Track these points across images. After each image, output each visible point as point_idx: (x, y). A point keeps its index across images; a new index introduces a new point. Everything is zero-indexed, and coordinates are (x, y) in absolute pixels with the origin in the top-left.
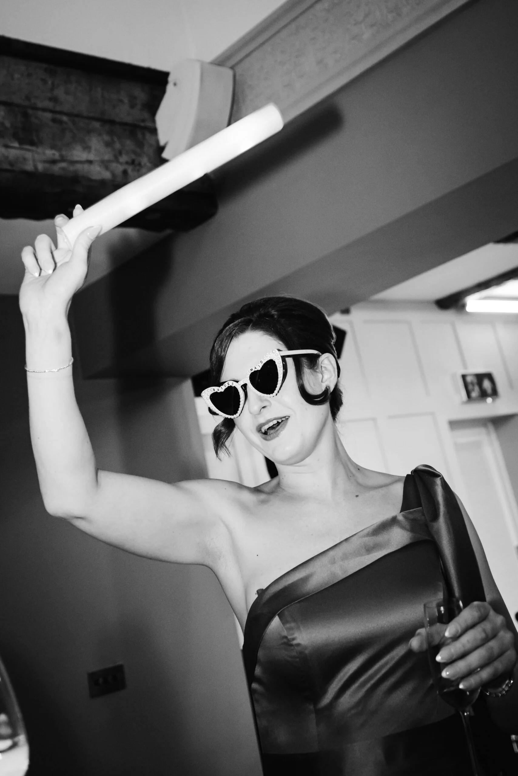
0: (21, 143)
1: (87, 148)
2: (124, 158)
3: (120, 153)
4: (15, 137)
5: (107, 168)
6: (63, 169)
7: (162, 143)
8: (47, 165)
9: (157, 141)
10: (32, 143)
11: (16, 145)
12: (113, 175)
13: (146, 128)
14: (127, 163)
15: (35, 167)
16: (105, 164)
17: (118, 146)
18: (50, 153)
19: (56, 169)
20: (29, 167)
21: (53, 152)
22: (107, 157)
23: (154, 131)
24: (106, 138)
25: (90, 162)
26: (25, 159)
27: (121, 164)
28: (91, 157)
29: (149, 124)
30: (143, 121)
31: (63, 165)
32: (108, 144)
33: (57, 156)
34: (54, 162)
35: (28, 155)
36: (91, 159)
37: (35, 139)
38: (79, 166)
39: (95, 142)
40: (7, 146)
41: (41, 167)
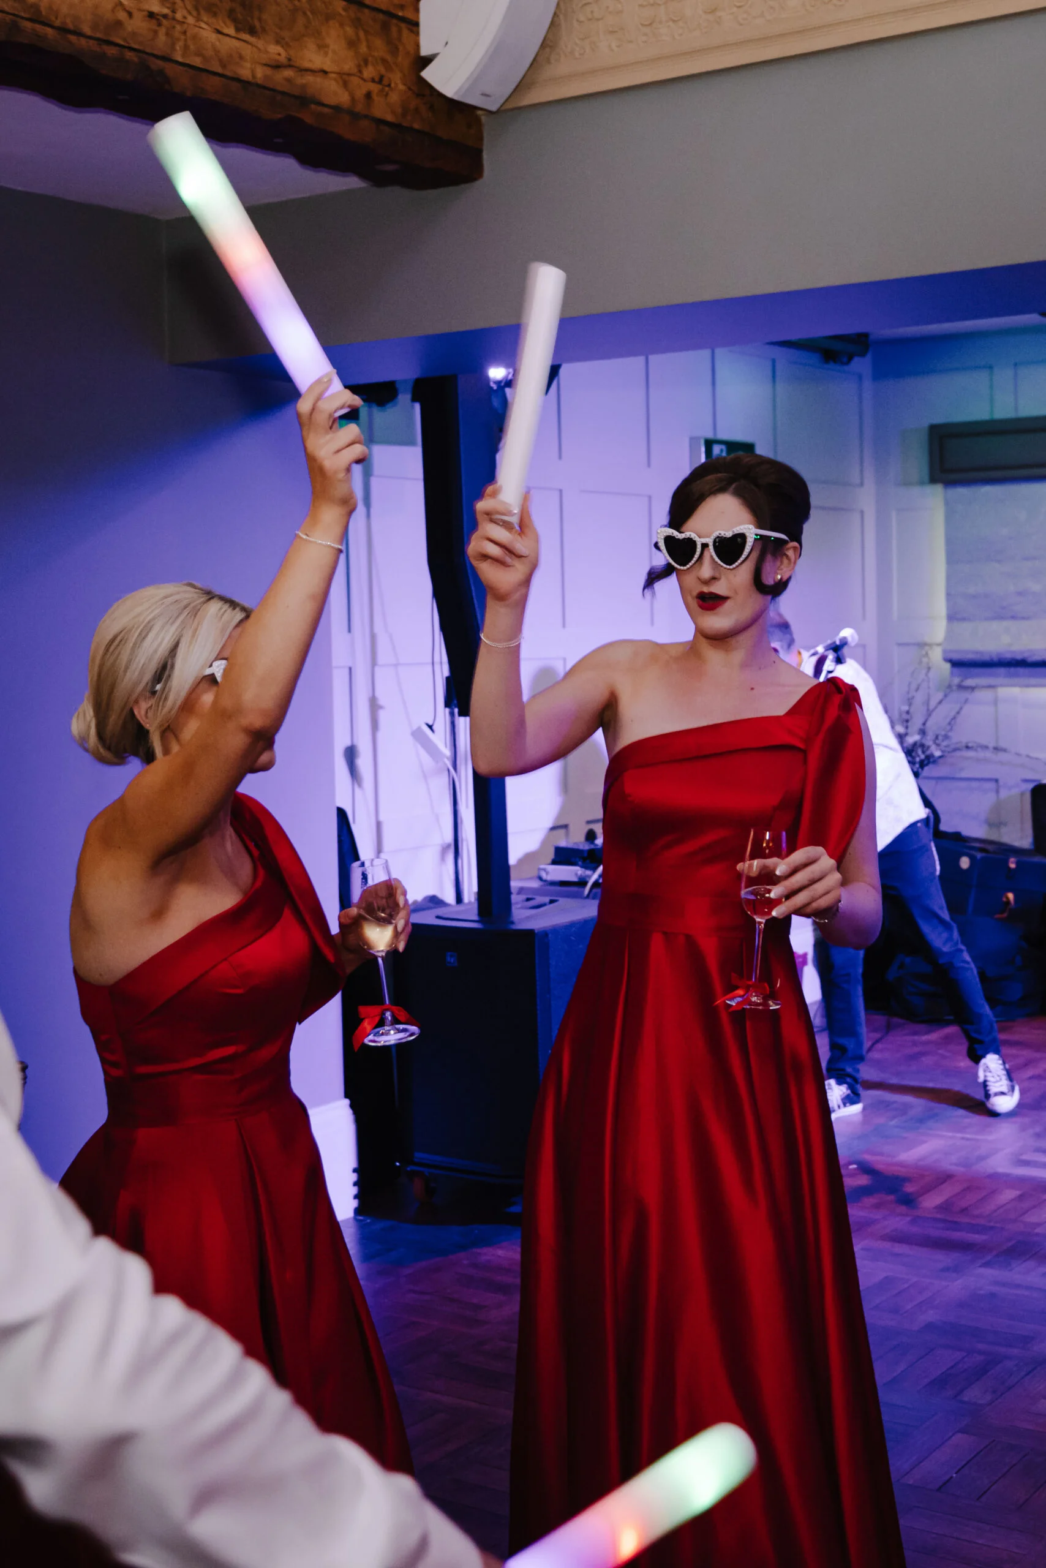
0: (238, 30)
1: (322, 47)
2: (369, 72)
3: (366, 62)
4: (232, 15)
5: (345, 84)
6: (288, 80)
8: (269, 71)
9: (419, 48)
10: (252, 31)
11: (231, 31)
12: (353, 99)
13: (403, 19)
14: (373, 80)
15: (254, 76)
16: (344, 79)
17: (363, 49)
18: (274, 51)
19: (280, 79)
20: (245, 72)
21: (279, 49)
22: (349, 66)
23: (414, 25)
24: (349, 30)
25: (325, 72)
26: (241, 57)
27: (364, 80)
28: (328, 65)
29: (409, 14)
30: (402, 7)
31: (288, 73)
32: (352, 44)
33: (283, 58)
34: (277, 66)
35: (247, 51)
36: (326, 68)
37: (257, 24)
38: (309, 79)
39: (334, 37)
40: (219, 32)
41: (260, 73)
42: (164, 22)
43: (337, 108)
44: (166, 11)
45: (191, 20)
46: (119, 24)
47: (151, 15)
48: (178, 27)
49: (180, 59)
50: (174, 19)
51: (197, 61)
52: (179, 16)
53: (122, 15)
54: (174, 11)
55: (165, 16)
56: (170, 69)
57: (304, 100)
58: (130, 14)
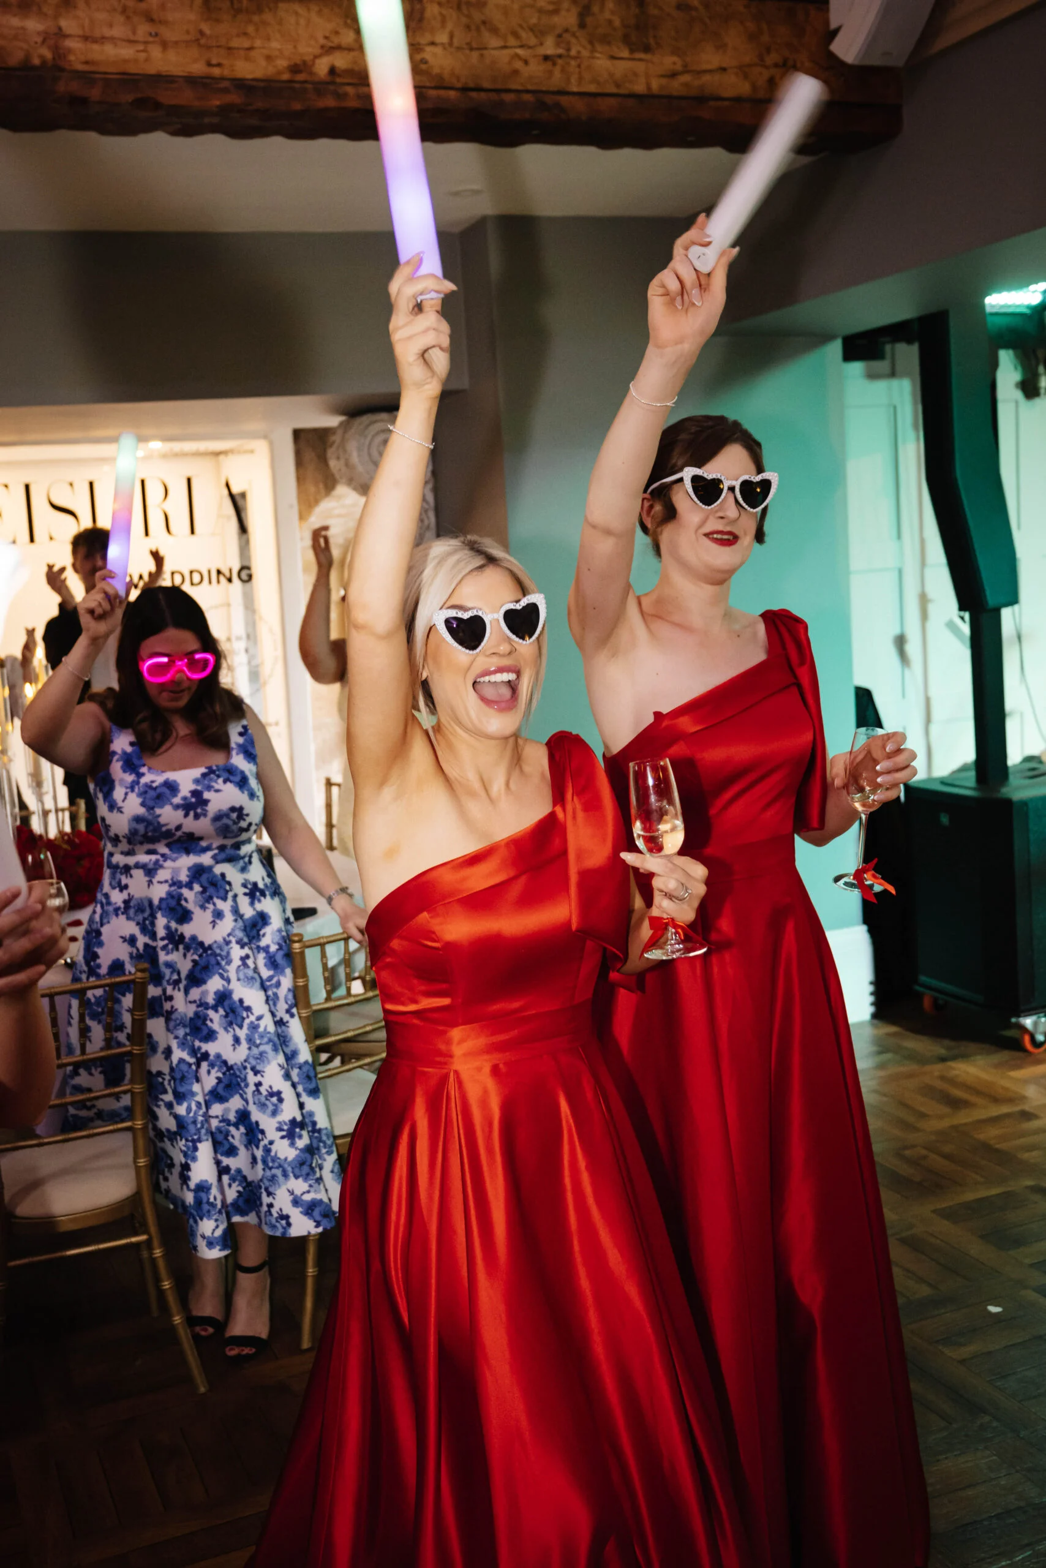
0: (632, 51)
1: (721, 47)
2: (772, 58)
3: (768, 50)
4: (626, 40)
5: (746, 76)
6: (686, 85)
7: (833, 25)
8: (664, 81)
9: (827, 22)
10: (647, 49)
11: (625, 54)
12: (754, 87)
14: (776, 65)
15: (649, 88)
16: (743, 71)
17: (765, 38)
18: (670, 61)
19: (676, 86)
20: (640, 88)
21: (675, 59)
22: (748, 59)
24: (751, 26)
25: (724, 69)
26: (635, 74)
27: (767, 67)
28: (726, 61)
31: (686, 78)
32: (752, 37)
33: (679, 67)
34: (673, 75)
35: (640, 67)
36: (724, 65)
37: (652, 41)
38: (707, 78)
39: (734, 37)
40: (613, 58)
41: (655, 85)
42: (560, 61)
43: (738, 100)
44: (560, 51)
45: (585, 53)
46: (516, 72)
47: (546, 58)
48: (573, 63)
49: (575, 89)
50: (569, 56)
51: (592, 88)
52: (573, 53)
53: (518, 65)
54: (568, 50)
55: (560, 56)
56: (564, 100)
57: (701, 99)
58: (526, 62)
